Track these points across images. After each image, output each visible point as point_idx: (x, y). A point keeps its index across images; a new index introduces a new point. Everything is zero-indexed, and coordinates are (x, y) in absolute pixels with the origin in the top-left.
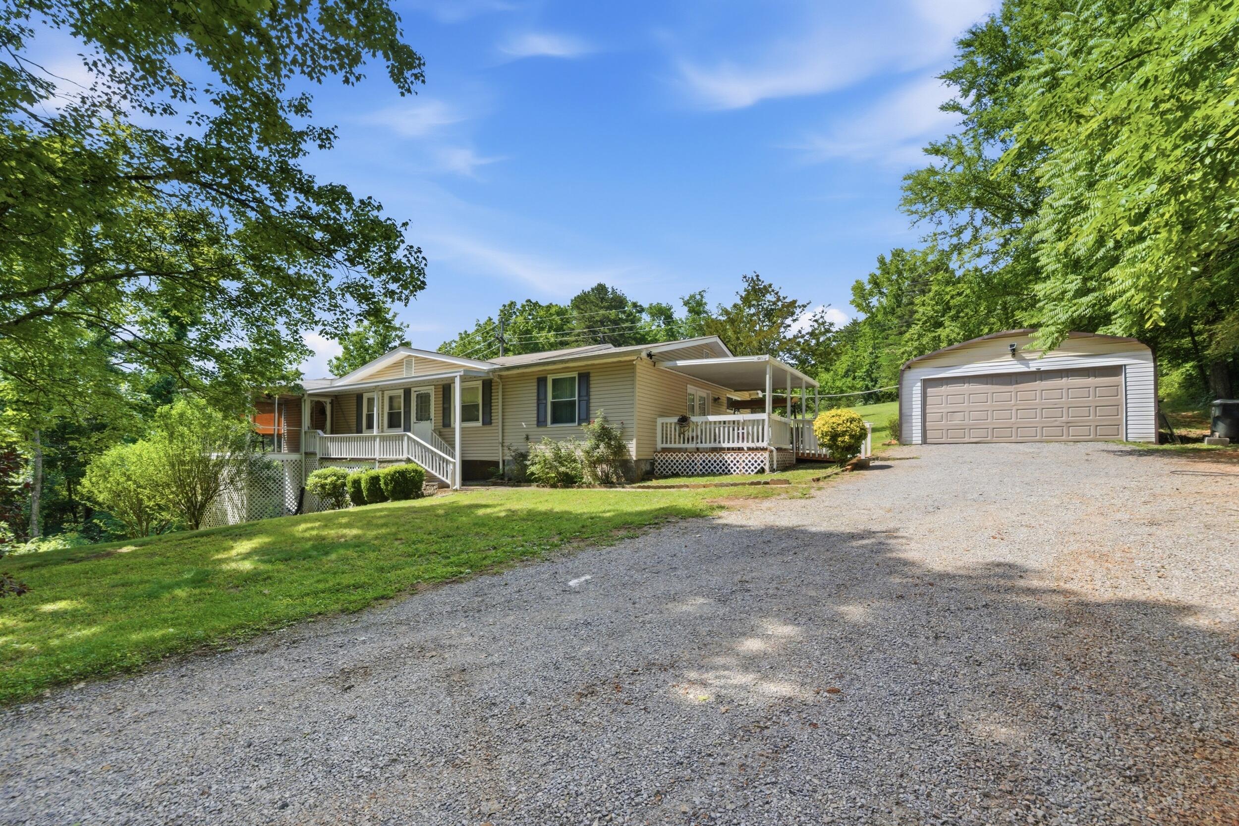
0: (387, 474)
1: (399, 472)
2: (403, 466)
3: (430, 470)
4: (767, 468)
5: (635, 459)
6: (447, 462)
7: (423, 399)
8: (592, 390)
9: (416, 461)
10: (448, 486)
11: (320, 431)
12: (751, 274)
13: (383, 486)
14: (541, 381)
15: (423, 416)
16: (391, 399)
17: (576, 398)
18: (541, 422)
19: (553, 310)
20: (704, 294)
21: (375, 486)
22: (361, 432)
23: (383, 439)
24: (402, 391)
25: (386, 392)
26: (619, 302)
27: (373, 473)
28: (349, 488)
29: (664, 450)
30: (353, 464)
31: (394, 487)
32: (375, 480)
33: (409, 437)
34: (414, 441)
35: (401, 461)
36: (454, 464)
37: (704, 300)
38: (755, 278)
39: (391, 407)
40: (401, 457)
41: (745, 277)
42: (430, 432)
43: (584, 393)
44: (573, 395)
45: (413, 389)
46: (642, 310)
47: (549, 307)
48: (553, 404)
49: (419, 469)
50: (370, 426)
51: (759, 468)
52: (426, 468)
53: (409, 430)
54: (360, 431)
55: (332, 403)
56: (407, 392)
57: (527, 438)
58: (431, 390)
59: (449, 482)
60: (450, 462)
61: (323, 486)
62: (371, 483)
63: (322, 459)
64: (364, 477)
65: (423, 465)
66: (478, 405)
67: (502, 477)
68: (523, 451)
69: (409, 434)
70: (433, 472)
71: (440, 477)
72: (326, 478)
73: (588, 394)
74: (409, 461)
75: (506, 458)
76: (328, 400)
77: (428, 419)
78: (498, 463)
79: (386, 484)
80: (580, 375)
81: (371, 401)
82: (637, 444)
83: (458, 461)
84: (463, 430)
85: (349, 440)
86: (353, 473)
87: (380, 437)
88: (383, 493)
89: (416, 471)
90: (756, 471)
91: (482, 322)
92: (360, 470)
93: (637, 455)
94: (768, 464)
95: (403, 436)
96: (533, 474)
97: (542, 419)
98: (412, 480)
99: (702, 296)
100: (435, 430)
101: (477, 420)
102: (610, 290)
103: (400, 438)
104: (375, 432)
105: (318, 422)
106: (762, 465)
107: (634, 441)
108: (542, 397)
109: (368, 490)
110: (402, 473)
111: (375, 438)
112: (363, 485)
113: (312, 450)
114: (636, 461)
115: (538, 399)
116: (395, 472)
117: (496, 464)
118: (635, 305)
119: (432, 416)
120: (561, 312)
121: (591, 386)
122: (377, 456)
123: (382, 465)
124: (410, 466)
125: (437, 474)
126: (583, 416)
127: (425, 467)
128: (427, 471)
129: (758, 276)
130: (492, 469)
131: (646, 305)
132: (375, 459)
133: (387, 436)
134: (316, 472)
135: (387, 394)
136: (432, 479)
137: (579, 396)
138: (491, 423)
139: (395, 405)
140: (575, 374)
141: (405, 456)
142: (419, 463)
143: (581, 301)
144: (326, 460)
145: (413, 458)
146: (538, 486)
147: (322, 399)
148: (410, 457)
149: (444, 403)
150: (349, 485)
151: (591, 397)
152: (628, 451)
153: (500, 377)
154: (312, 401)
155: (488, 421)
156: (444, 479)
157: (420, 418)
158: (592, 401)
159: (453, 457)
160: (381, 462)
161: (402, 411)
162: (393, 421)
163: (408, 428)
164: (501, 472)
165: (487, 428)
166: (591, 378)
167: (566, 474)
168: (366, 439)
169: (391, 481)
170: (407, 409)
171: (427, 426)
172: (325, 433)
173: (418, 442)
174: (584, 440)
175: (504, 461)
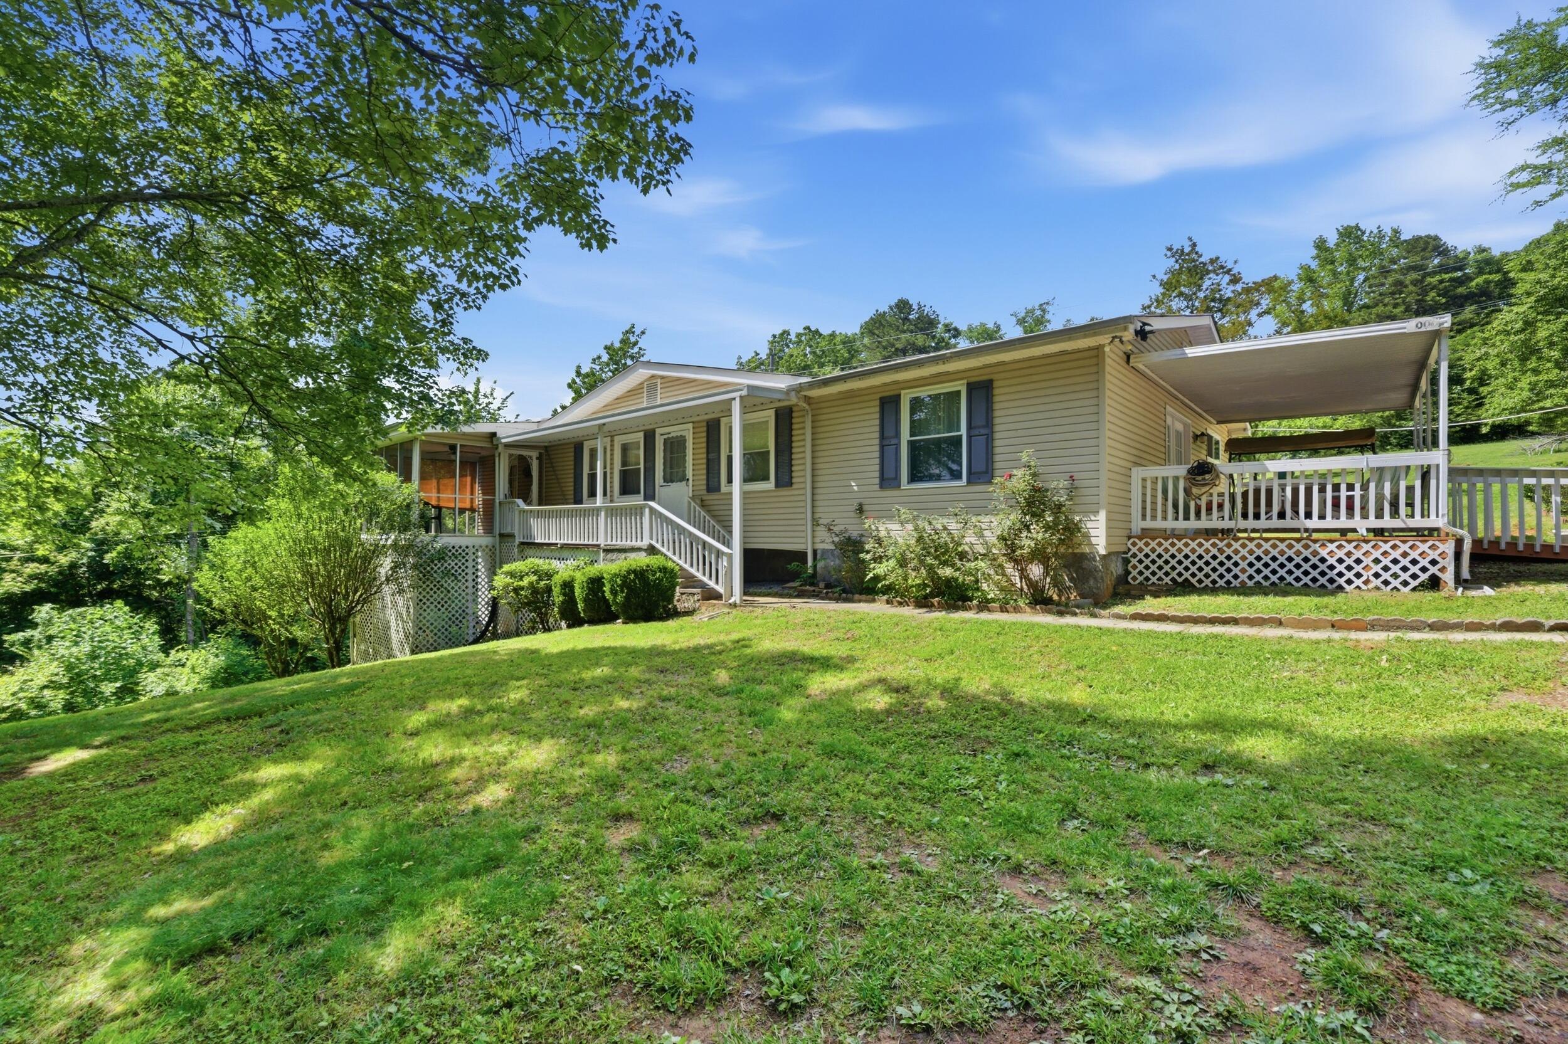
0: (616, 575)
1: (635, 572)
2: (641, 560)
3: (687, 566)
4: (1448, 577)
5: (1103, 552)
6: (719, 554)
7: (675, 447)
8: (996, 414)
9: (664, 550)
10: (719, 597)
11: (520, 502)
12: (1180, 242)
13: (608, 595)
14: (889, 404)
15: (674, 474)
16: (625, 449)
17: (963, 431)
18: (888, 480)
19: (838, 339)
20: (1048, 308)
21: (596, 594)
22: (581, 502)
23: (612, 512)
24: (641, 434)
25: (616, 438)
26: (927, 323)
27: (593, 571)
28: (557, 598)
29: (1146, 534)
30: (565, 554)
31: (627, 598)
32: (596, 583)
33: (652, 510)
34: (661, 515)
35: (639, 549)
36: (730, 556)
37: (1047, 317)
38: (1187, 250)
39: (624, 463)
40: (639, 544)
41: (1170, 249)
42: (686, 499)
43: (979, 421)
44: (954, 425)
45: (658, 431)
46: (957, 333)
47: (833, 335)
48: (912, 445)
49: (670, 564)
50: (592, 494)
51: (1424, 577)
52: (681, 563)
53: (653, 499)
54: (578, 500)
55: (539, 458)
56: (649, 437)
57: (860, 510)
58: (687, 431)
59: (720, 589)
60: (723, 553)
61: (516, 590)
62: (589, 589)
63: (523, 543)
64: (580, 578)
65: (675, 558)
66: (768, 452)
67: (813, 579)
68: (855, 534)
69: (652, 503)
70: (693, 571)
71: (705, 579)
72: (521, 579)
73: (989, 423)
74: (652, 550)
75: (820, 546)
76: (534, 454)
77: (683, 478)
78: (805, 554)
79: (614, 592)
80: (972, 388)
81: (593, 453)
82: (1108, 520)
83: (737, 551)
84: (745, 495)
85: (560, 514)
86: (564, 569)
87: (607, 509)
88: (608, 606)
89: (664, 570)
90: (1414, 583)
91: (744, 360)
92: (575, 563)
93: (1109, 544)
94: (1451, 569)
95: (641, 508)
96: (877, 579)
97: (889, 474)
98: (658, 585)
99: (1044, 311)
100: (693, 498)
101: (766, 478)
102: (915, 307)
103: (638, 511)
104: (599, 501)
105: (520, 486)
106: (1433, 570)
107: (1102, 516)
108: (889, 432)
109: (586, 600)
110: (641, 574)
111: (598, 509)
112: (578, 591)
113: (508, 530)
114: (1104, 557)
115: (882, 437)
116: (629, 572)
117: (801, 556)
118: (948, 328)
119: (689, 473)
120: (848, 342)
121: (996, 406)
122: (602, 542)
123: (609, 556)
124: (654, 561)
125: (699, 575)
126: (979, 466)
127: (679, 561)
128: (682, 569)
129: (1194, 245)
130: (794, 566)
131: (963, 327)
132: (598, 546)
133: (617, 508)
134: (506, 568)
135: (619, 441)
136: (691, 582)
137: (970, 427)
138: (791, 484)
139: (631, 459)
140: (961, 387)
141: (645, 543)
142: (670, 554)
143: (876, 325)
144: (529, 546)
145: (658, 546)
146: (888, 602)
147: (524, 453)
148: (654, 543)
149: (708, 453)
150: (556, 591)
151: (997, 428)
152: (1087, 536)
153: (807, 399)
154: (511, 456)
155: (785, 480)
156: (712, 584)
157: (669, 479)
158: (997, 436)
159: (729, 546)
160: (607, 551)
161: (642, 466)
162: (628, 486)
163: (650, 496)
164: (810, 571)
165: (785, 492)
166: (996, 392)
167: (948, 581)
168: (587, 513)
169: (622, 586)
170: (649, 464)
171: (682, 491)
172: (530, 504)
173: (667, 518)
174: (994, 512)
175: (815, 552)
